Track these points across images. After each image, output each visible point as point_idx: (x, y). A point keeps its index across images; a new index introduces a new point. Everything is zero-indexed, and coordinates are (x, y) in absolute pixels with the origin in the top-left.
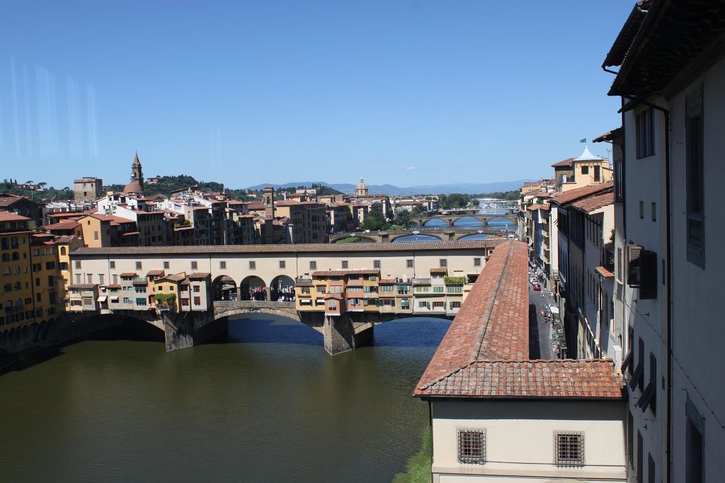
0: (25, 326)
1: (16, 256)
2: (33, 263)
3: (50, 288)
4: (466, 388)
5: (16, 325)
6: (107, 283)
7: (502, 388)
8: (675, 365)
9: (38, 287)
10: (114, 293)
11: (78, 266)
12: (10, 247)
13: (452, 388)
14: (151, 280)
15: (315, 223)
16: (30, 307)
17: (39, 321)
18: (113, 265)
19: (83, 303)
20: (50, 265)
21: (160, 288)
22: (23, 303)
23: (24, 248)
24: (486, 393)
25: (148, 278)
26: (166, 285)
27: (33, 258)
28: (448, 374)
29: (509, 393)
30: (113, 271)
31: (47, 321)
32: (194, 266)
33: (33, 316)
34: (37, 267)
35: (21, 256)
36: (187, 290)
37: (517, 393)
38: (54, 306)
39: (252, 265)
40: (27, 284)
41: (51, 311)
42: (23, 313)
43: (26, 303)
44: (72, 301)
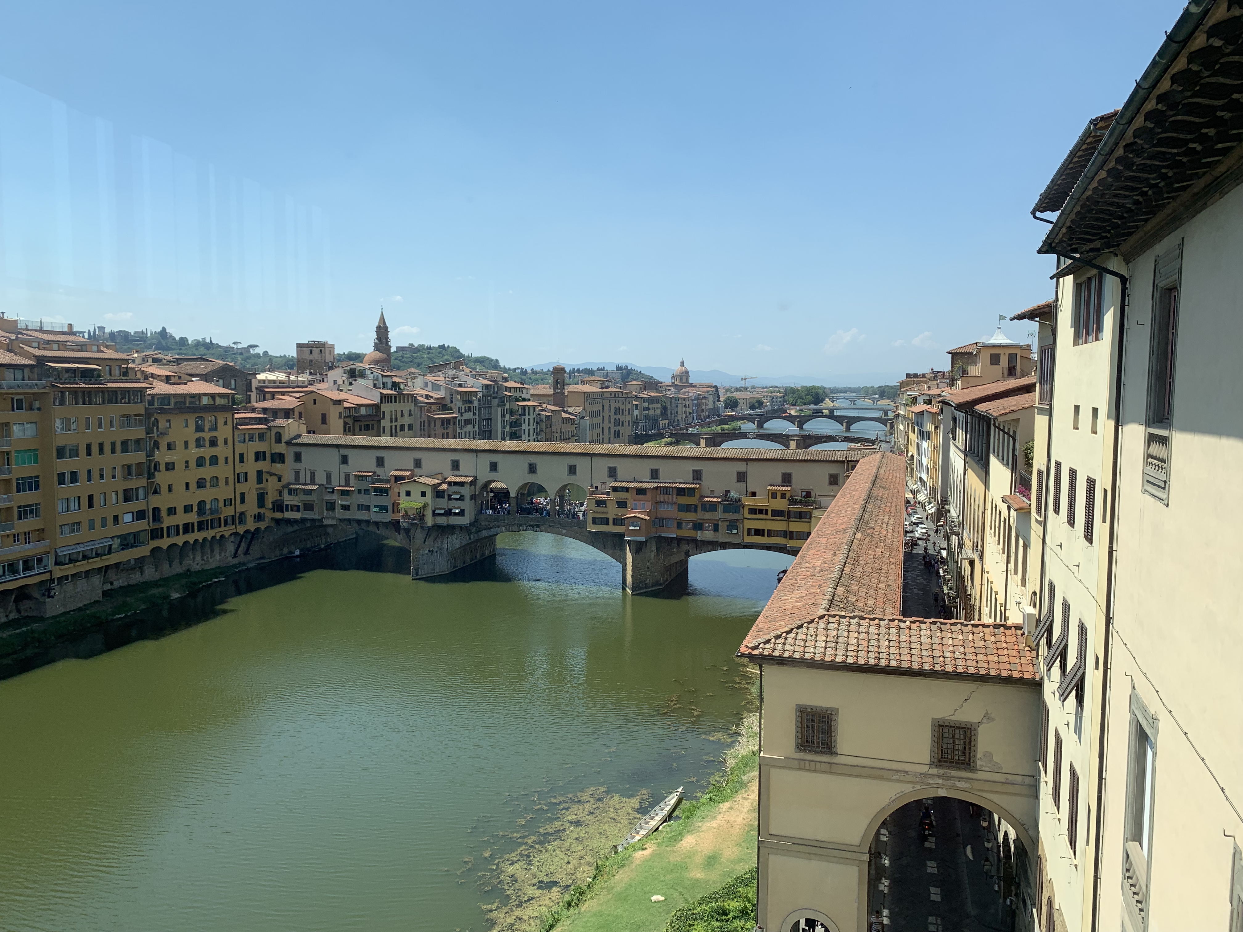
0: (222, 536)
1: (213, 443)
2: (237, 452)
3: (260, 486)
4: (812, 650)
5: (209, 534)
6: (335, 484)
7: (862, 654)
8: (1114, 639)
9: (242, 484)
10: (345, 497)
11: (298, 458)
13: (792, 648)
14: (395, 482)
15: (617, 417)
16: (229, 512)
17: (241, 530)
19: (302, 508)
20: (259, 456)
22: (221, 504)
23: (225, 431)
24: (839, 659)
26: (416, 491)
27: (236, 446)
28: (787, 629)
29: (872, 662)
30: (345, 468)
32: (455, 465)
34: (242, 458)
35: (221, 442)
37: (883, 663)
38: (262, 511)
39: (532, 469)
40: (227, 478)
41: (259, 517)
42: (220, 518)
43: (225, 505)
44: (287, 506)
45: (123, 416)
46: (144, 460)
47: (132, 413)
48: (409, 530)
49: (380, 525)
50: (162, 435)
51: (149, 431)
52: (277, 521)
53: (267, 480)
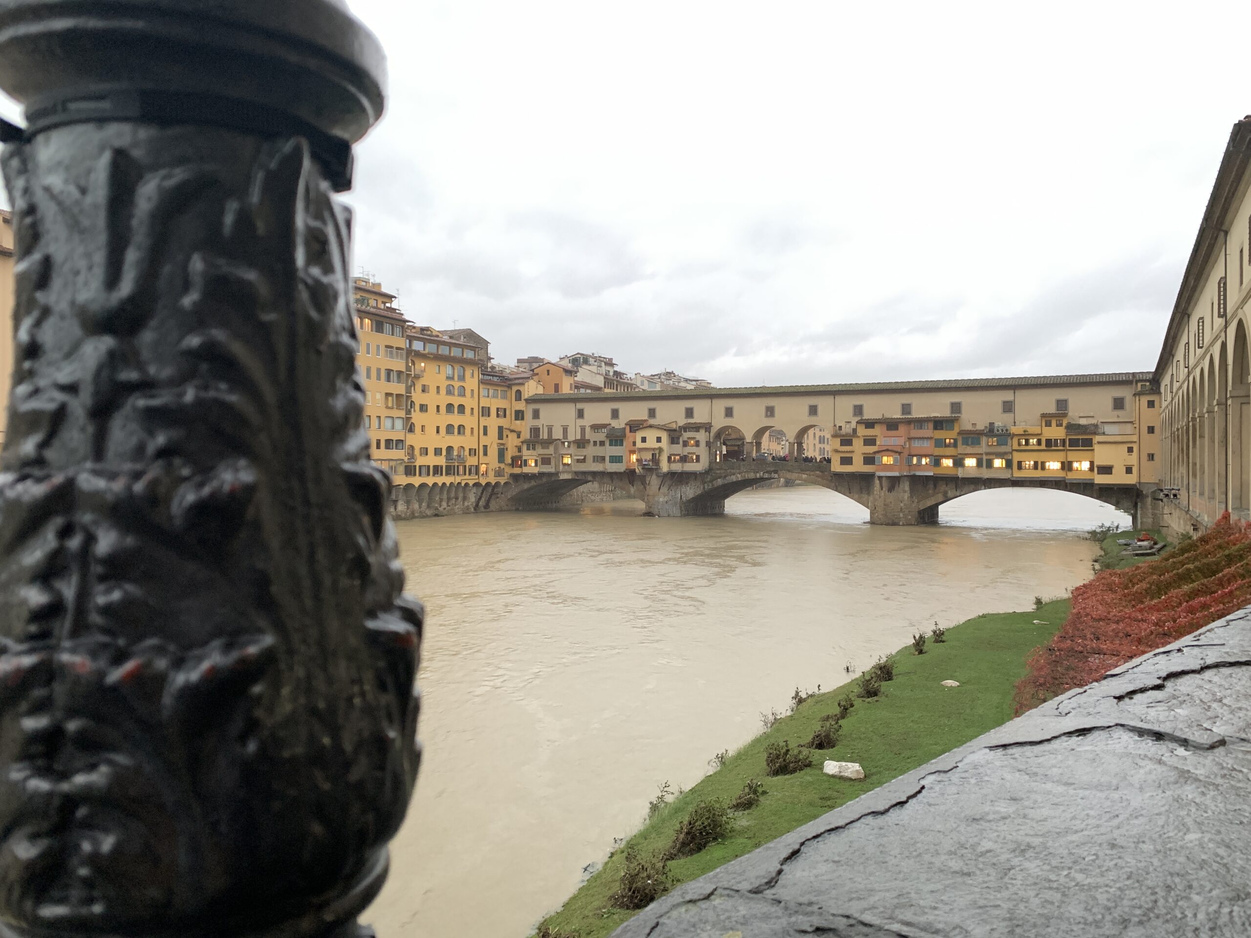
0: (467, 484)
1: (462, 392)
2: (481, 405)
3: (501, 441)
5: (455, 479)
9: (485, 437)
10: (580, 449)
12: (456, 378)
14: (631, 431)
16: (472, 461)
17: (483, 482)
18: (580, 414)
19: (539, 463)
20: (502, 413)
21: (644, 440)
22: (467, 453)
25: (628, 427)
26: (651, 435)
27: (481, 399)
30: (580, 422)
31: (493, 483)
32: (689, 413)
33: (477, 473)
34: (485, 412)
35: (468, 393)
36: (678, 443)
38: (502, 466)
39: (770, 412)
40: (472, 429)
42: (465, 466)
43: (470, 455)
44: (525, 460)
45: (387, 347)
46: (403, 392)
47: (395, 346)
48: (644, 477)
49: (615, 477)
50: (417, 377)
51: (408, 368)
52: (515, 477)
53: (507, 436)
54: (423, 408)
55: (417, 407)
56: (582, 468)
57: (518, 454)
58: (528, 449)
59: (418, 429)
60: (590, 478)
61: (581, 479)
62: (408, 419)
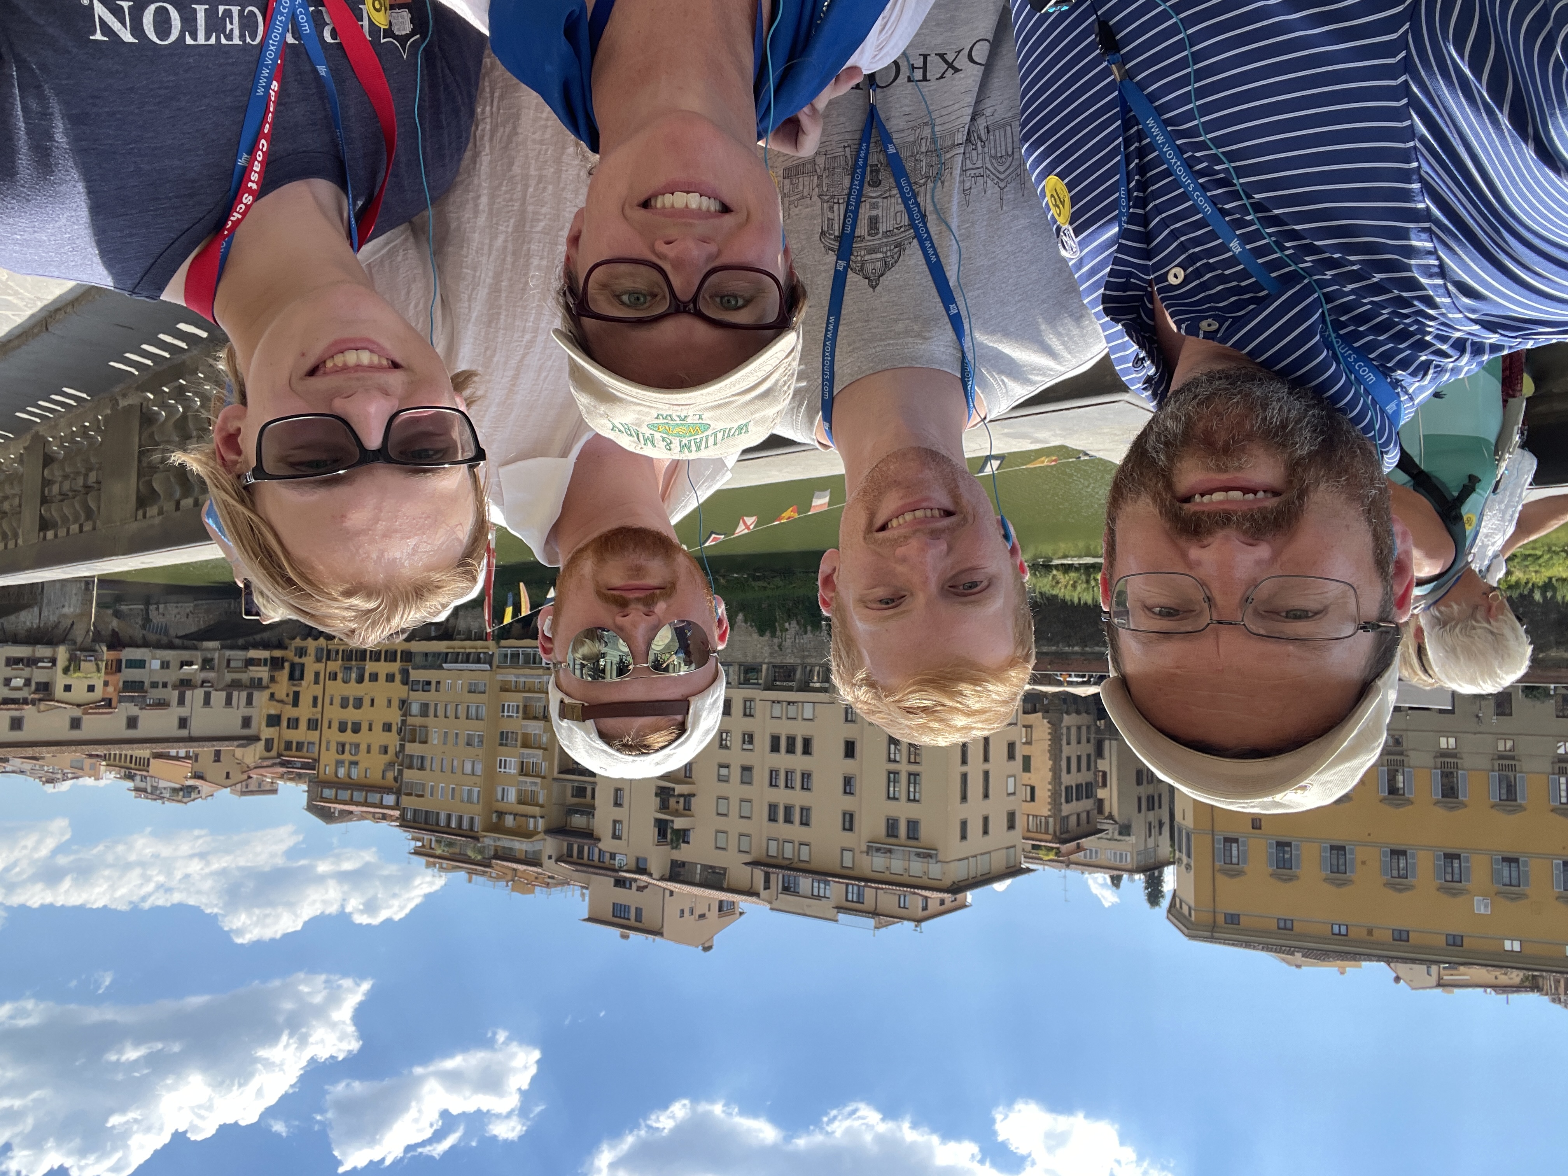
1: (342, 748)
2: (318, 732)
3: (297, 689)
6: (199, 693)
9: (316, 694)
10: (188, 678)
11: (247, 722)
12: (347, 764)
14: (110, 700)
16: (334, 666)
18: (183, 723)
19: (246, 662)
20: (293, 723)
21: (91, 688)
22: (340, 676)
23: (328, 759)
25: (114, 704)
26: (79, 693)
27: (318, 740)
30: (183, 712)
31: (310, 639)
33: (329, 651)
34: (313, 724)
35: (333, 747)
36: (37, 684)
38: (297, 660)
40: (331, 704)
41: (302, 652)
42: (342, 660)
43: (336, 674)
44: (265, 665)
45: (422, 796)
46: (408, 745)
47: (413, 798)
48: (94, 640)
49: (140, 642)
50: (391, 764)
51: (400, 772)
52: (281, 646)
53: (288, 695)
54: (387, 727)
55: (394, 728)
56: (186, 655)
57: (276, 674)
58: (260, 679)
59: (395, 703)
60: (177, 642)
61: (191, 640)
62: (404, 715)
